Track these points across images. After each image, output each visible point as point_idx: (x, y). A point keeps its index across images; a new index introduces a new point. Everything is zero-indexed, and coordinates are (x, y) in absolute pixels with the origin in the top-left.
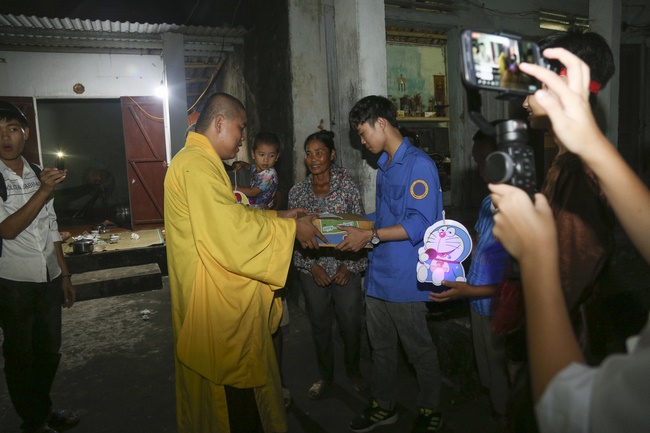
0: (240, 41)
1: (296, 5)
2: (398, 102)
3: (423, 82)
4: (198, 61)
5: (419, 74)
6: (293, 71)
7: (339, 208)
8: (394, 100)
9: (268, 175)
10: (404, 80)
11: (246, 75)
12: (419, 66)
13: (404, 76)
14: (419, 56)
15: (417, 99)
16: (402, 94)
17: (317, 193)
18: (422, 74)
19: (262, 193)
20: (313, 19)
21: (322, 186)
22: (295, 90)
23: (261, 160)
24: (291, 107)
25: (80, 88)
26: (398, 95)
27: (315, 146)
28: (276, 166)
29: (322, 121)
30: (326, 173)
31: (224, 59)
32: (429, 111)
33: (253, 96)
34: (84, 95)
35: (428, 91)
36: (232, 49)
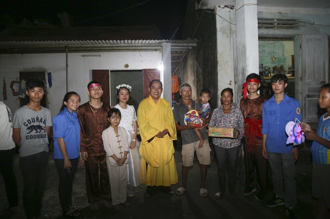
0: (195, 45)
1: (220, 31)
2: (272, 69)
3: (285, 59)
4: (176, 53)
5: (283, 55)
6: (218, 59)
7: (233, 120)
8: (269, 68)
9: (206, 106)
10: (275, 58)
11: (197, 59)
12: (283, 51)
13: (275, 56)
14: (283, 46)
15: (282, 67)
16: (274, 65)
17: (225, 113)
18: (285, 55)
19: (204, 113)
20: (227, 37)
21: (227, 110)
22: (219, 68)
23: (203, 99)
24: (217, 75)
25: (127, 66)
26: (271, 66)
27: (226, 94)
28: (209, 102)
29: (231, 81)
30: (229, 105)
31: (187, 52)
32: (288, 73)
33: (200, 69)
34: (128, 69)
35: (289, 63)
36: (191, 48)
